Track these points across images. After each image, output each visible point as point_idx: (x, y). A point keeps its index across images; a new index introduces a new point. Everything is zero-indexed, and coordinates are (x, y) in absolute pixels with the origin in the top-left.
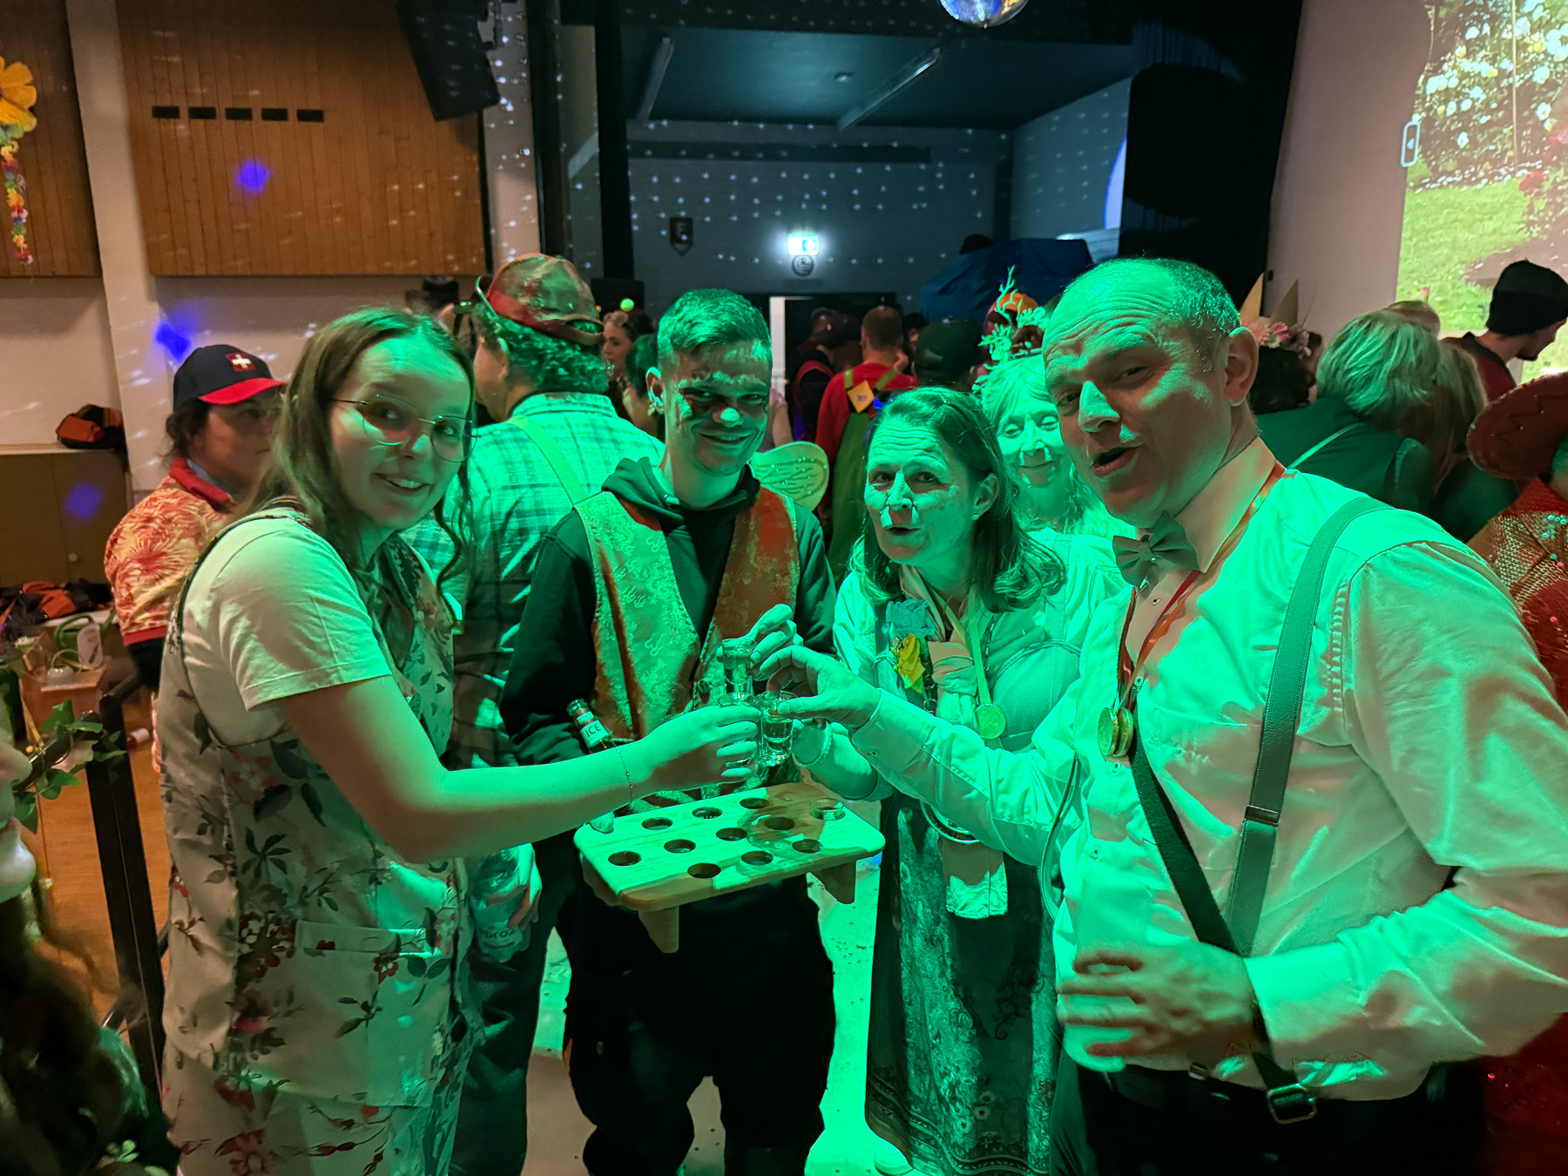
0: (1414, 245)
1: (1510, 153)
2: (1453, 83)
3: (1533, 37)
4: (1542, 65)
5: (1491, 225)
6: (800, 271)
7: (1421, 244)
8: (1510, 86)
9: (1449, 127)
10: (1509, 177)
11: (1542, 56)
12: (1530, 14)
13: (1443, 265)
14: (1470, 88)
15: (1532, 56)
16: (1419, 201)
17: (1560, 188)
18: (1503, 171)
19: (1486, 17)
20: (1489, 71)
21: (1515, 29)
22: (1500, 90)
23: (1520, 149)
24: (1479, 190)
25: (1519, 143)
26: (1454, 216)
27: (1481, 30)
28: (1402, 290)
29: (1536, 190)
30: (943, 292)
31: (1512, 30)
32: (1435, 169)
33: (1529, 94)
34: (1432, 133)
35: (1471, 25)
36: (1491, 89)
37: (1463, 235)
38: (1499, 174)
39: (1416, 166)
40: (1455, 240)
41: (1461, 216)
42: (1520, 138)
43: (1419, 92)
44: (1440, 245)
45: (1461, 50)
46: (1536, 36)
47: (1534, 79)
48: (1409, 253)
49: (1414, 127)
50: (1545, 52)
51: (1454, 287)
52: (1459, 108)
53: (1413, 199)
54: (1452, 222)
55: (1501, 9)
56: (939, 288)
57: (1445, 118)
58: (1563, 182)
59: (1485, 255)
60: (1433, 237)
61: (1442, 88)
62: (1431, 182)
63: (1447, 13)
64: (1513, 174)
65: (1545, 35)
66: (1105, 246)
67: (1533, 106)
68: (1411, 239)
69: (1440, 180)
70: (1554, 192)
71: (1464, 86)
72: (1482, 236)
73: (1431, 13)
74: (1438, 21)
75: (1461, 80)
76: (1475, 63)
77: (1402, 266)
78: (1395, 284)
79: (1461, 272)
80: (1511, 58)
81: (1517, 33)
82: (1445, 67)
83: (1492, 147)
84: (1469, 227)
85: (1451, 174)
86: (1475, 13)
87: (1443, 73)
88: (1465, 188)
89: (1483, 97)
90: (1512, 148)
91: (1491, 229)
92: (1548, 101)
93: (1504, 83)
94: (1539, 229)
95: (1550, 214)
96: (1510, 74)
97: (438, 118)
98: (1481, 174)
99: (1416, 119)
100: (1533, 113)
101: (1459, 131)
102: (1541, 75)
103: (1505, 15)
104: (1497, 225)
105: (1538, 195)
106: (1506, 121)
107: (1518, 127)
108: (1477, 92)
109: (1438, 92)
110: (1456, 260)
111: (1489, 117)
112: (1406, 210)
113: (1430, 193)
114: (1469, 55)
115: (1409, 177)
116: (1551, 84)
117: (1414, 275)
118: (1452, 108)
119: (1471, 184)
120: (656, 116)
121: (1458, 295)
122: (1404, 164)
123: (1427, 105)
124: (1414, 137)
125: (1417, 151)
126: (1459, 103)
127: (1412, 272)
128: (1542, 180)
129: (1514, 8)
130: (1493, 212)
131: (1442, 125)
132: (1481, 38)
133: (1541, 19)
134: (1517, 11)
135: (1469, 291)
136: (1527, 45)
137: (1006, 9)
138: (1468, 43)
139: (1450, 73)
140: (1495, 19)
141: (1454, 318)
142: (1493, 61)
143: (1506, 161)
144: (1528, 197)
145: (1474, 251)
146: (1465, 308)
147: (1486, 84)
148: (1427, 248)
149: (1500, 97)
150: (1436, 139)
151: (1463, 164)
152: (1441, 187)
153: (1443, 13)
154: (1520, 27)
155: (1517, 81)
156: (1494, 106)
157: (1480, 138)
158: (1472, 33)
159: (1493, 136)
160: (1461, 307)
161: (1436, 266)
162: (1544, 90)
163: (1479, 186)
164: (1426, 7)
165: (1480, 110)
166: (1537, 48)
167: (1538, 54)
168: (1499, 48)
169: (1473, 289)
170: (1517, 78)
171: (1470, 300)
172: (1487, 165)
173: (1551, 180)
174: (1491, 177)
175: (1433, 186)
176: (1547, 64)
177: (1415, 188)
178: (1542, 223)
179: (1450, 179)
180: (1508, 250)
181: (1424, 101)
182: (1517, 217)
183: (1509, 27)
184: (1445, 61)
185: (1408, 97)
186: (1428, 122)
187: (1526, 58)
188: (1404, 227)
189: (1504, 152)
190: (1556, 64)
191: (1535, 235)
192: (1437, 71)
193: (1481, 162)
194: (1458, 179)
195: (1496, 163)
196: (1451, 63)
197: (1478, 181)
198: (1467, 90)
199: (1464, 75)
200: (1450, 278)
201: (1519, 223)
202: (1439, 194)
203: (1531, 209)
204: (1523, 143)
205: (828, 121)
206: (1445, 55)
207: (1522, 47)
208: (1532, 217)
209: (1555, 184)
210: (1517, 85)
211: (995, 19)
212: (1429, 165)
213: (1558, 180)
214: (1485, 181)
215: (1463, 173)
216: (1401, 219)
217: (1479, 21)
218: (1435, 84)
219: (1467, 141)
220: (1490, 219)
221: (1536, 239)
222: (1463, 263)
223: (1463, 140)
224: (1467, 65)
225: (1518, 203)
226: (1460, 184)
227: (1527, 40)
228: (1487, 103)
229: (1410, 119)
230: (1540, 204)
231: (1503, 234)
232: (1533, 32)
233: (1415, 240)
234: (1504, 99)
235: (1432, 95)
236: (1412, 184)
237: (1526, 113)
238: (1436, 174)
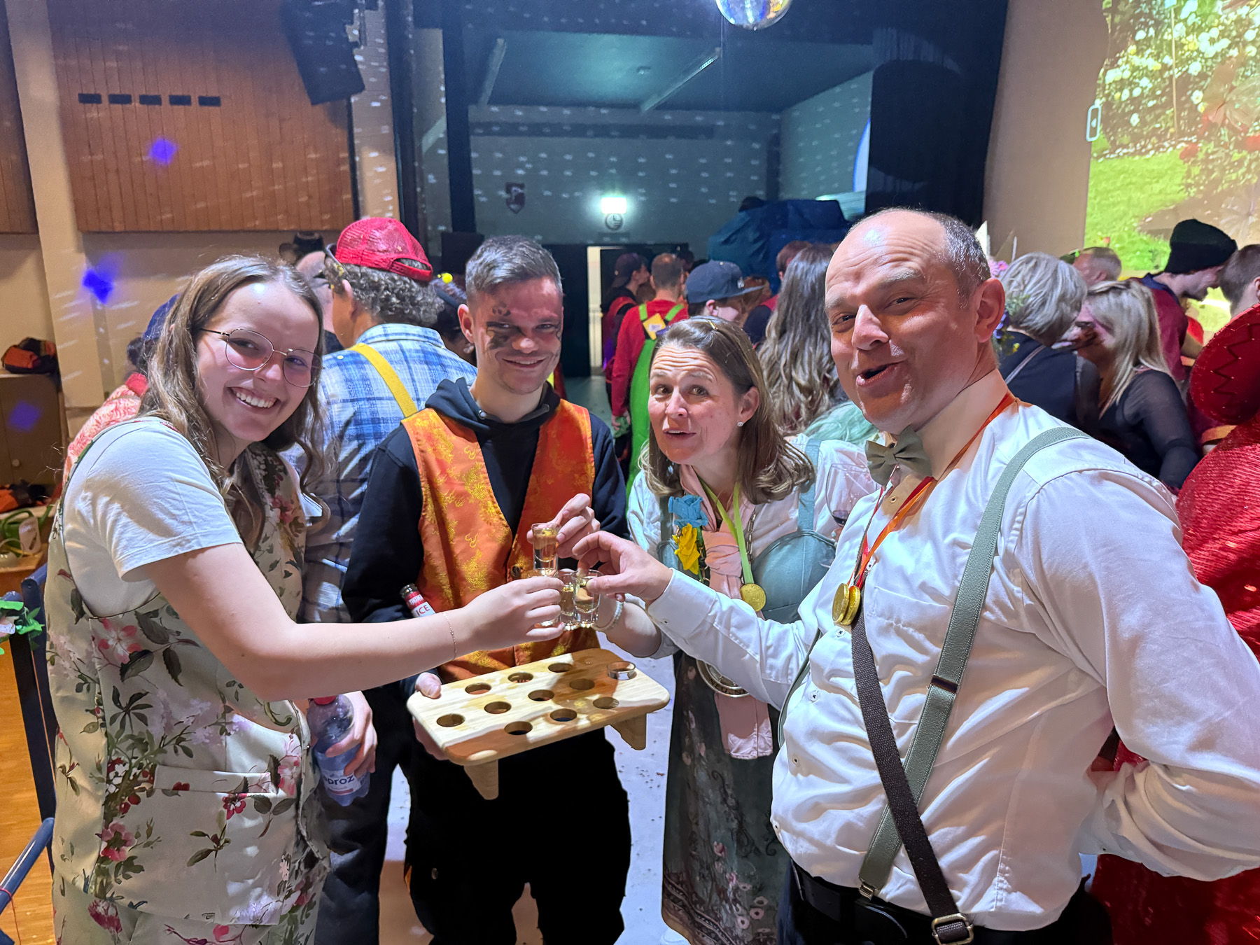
0: (1098, 204)
1: (1172, 130)
2: (1127, 75)
3: (1188, 38)
4: (1195, 60)
5: (1157, 187)
6: (612, 226)
7: (1103, 202)
8: (1171, 77)
9: (1124, 110)
10: (1171, 149)
11: (1195, 54)
12: (1185, 20)
13: (1121, 219)
14: (1140, 78)
15: (1187, 54)
16: (1101, 167)
17: (1211, 157)
18: (1166, 144)
19: (1151, 22)
20: (1154, 65)
21: (1174, 32)
22: (1163, 80)
23: (1179, 127)
24: (1148, 160)
25: (1178, 122)
26: (1128, 180)
27: (1147, 33)
28: (1089, 239)
29: (1192, 159)
30: (726, 242)
31: (1171, 33)
32: (1113, 143)
33: (1186, 83)
34: (1111, 114)
35: (1139, 29)
36: (1156, 79)
37: (1136, 195)
38: (1163, 147)
39: (1098, 140)
40: (1130, 199)
41: (1134, 180)
42: (1179, 118)
43: (1100, 82)
44: (1119, 203)
45: (1132, 49)
46: (1190, 38)
47: (1189, 72)
48: (1093, 209)
49: (1097, 110)
50: (1198, 50)
51: (1129, 236)
52: (1131, 94)
53: (1096, 167)
54: (1128, 185)
55: (1163, 16)
56: (723, 239)
57: (1121, 103)
58: (1213, 153)
59: (1154, 211)
60: (1112, 197)
61: (1118, 78)
62: (1111, 153)
63: (1121, 19)
64: (1174, 146)
65: (1197, 36)
66: (854, 205)
67: (1189, 93)
68: (1095, 198)
69: (1118, 151)
70: (1206, 161)
71: (1135, 77)
72: (1150, 196)
73: (1108, 19)
74: (1114, 26)
75: (1132, 72)
76: (1144, 59)
77: (1088, 220)
78: (1084, 234)
79: (1135, 225)
80: (1171, 55)
81: (1176, 36)
82: (1120, 62)
83: (1158, 126)
84: (1141, 189)
85: (1126, 146)
86: (1143, 20)
87: (1118, 66)
88: (1137, 158)
89: (1150, 86)
90: (1173, 126)
91: (1157, 191)
92: (1201, 88)
93: (1166, 74)
94: (1195, 190)
95: (1204, 178)
96: (1171, 68)
97: (314, 103)
98: (1150, 146)
99: (1098, 103)
100: (1189, 99)
101: (1132, 113)
102: (1195, 68)
103: (1166, 21)
104: (1163, 186)
105: (1194, 163)
106: (1168, 104)
107: (1177, 109)
108: (1145, 82)
109: (1114, 82)
110: (1131, 215)
111: (1155, 102)
112: (1091, 175)
113: (1110, 162)
114: (1139, 52)
115: (1093, 149)
116: (1203, 76)
117: (1098, 227)
118: (1126, 94)
119: (1141, 154)
120: (493, 101)
121: (1133, 243)
122: (1089, 139)
123: (1106, 92)
124: (1097, 117)
125: (1099, 128)
126: (1131, 91)
127: (1097, 224)
128: (1197, 151)
129: (1173, 15)
130: (1159, 177)
131: (1118, 108)
132: (1147, 39)
133: (1194, 24)
134: (1176, 18)
135: (1141, 240)
136: (1183, 45)
137: (772, 15)
138: (1137, 43)
139: (1123, 67)
140: (1158, 24)
141: (1130, 260)
142: (1157, 57)
143: (1168, 136)
144: (1186, 165)
145: (1144, 207)
146: (1138, 253)
147: (1152, 75)
148: (1108, 206)
149: (1163, 85)
150: (1114, 119)
151: (1136, 139)
152: (1118, 156)
153: (1117, 19)
154: (1178, 31)
155: (1176, 73)
156: (1159, 92)
157: (1148, 118)
158: (1141, 35)
159: (1158, 117)
160: (1135, 252)
161: (1115, 220)
162: (1197, 80)
163: (1148, 156)
164: (1105, 14)
165: (1148, 96)
166: (1191, 47)
167: (1192, 52)
168: (1162, 47)
169: (1145, 238)
170: (1176, 70)
171: (1142, 246)
172: (1154, 140)
173: (1204, 151)
174: (1157, 149)
175: (1112, 156)
176: (1199, 59)
177: (1098, 158)
178: (1197, 185)
179: (1125, 151)
180: (1172, 207)
181: (1104, 89)
182: (1178, 180)
183: (1169, 30)
184: (1119, 58)
185: (1091, 85)
186: (1108, 105)
187: (1183, 55)
188: (1090, 189)
189: (1167, 129)
190: (1206, 60)
191: (1192, 195)
192: (1114, 65)
193: (1149, 137)
194: (1131, 150)
195: (1161, 138)
196: (1125, 59)
197: (1148, 152)
198: (1137, 80)
199: (1135, 69)
200: (1126, 229)
201: (1180, 185)
202: (1116, 163)
203: (1188, 175)
204: (1182, 122)
205: (632, 105)
206: (1120, 52)
207: (1180, 46)
208: (1189, 181)
209: (1207, 154)
210: (1176, 76)
211: (764, 23)
212: (1109, 139)
213: (1210, 151)
214: (1152, 152)
215: (1135, 146)
216: (1087, 183)
217: (1146, 25)
218: (1112, 76)
219: (1138, 120)
220: (1157, 182)
221: (1194, 197)
222: (1135, 217)
223: (1135, 119)
224: (1136, 61)
225: (1179, 169)
226: (1133, 154)
227: (1183, 41)
228: (1153, 90)
229: (1093, 104)
230: (1196, 171)
231: (1167, 194)
232: (1188, 34)
233: (1098, 199)
234: (1166, 87)
235: (1110, 84)
236: (1095, 155)
237: (1183, 99)
238: (1114, 147)
